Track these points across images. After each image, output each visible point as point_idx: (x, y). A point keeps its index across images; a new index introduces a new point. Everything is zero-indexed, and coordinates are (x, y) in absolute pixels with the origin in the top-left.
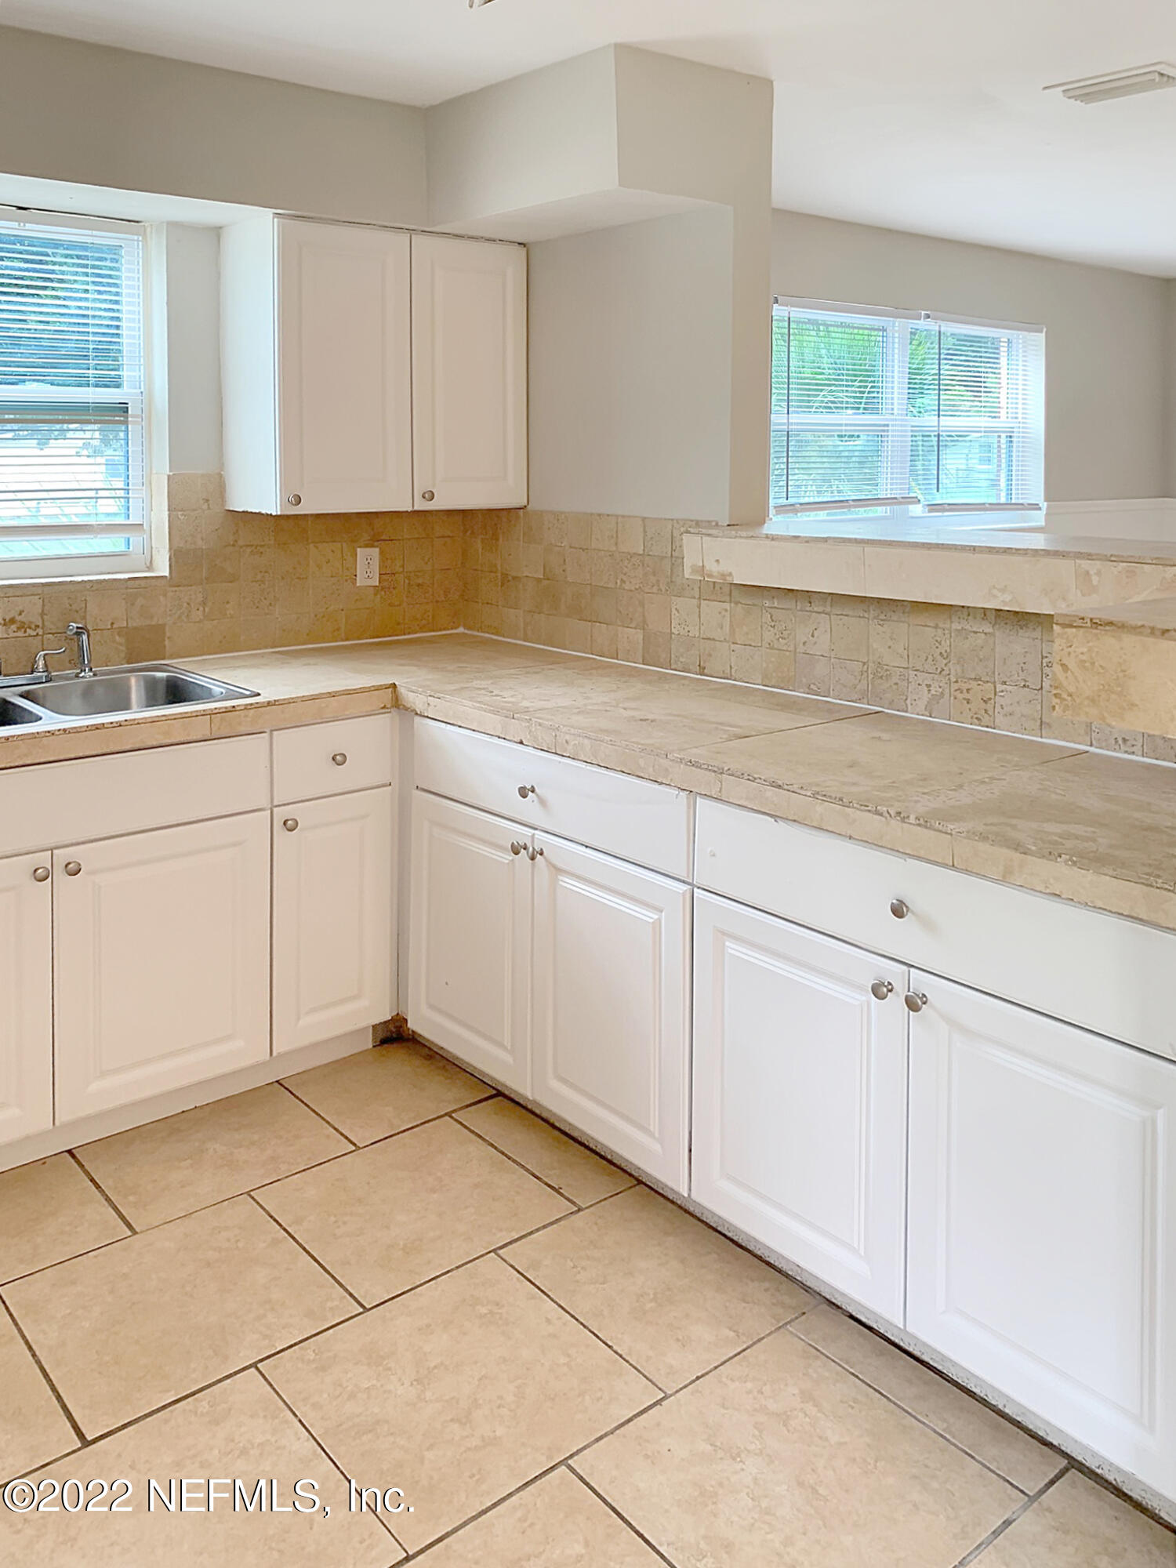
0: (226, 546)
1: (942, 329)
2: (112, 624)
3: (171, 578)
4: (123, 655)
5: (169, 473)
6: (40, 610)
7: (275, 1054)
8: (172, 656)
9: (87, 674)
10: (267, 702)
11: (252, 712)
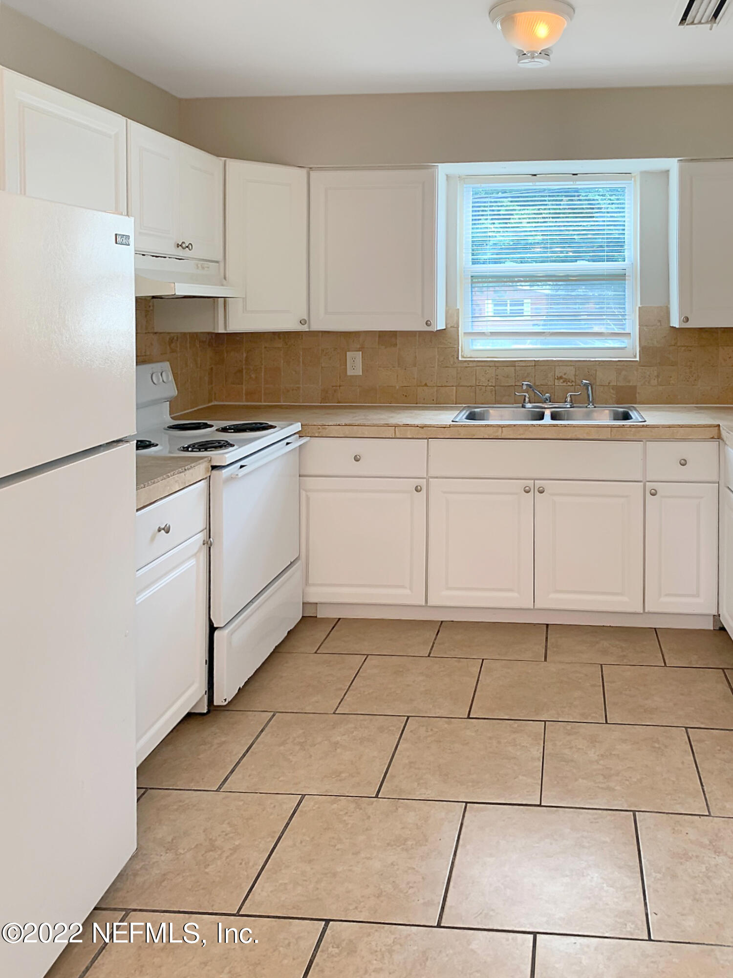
0: (670, 346)
2: (609, 383)
3: (640, 361)
4: (613, 400)
5: (640, 306)
6: (574, 374)
7: (646, 611)
8: (640, 403)
9: (591, 406)
10: (643, 425)
11: (634, 429)
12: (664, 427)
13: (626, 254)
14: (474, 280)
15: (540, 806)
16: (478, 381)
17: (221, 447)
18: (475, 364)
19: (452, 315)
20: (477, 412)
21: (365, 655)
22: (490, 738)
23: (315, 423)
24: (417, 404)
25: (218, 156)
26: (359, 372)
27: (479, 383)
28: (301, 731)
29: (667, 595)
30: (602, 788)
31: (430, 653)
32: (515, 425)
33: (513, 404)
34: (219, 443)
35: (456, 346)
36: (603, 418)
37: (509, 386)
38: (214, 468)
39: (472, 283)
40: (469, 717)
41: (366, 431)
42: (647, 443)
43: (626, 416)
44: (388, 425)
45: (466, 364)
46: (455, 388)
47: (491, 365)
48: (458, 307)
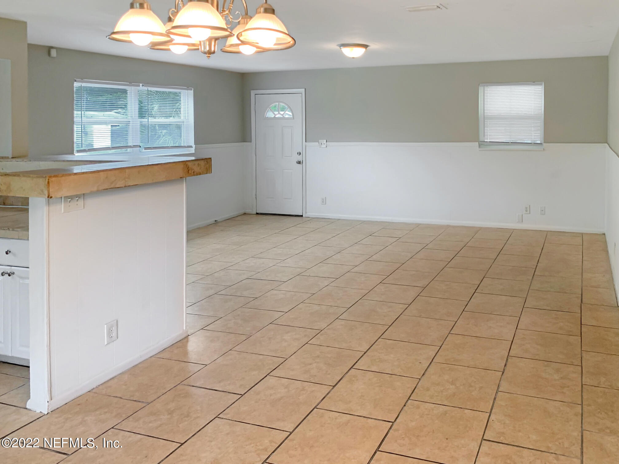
1: (149, 89)
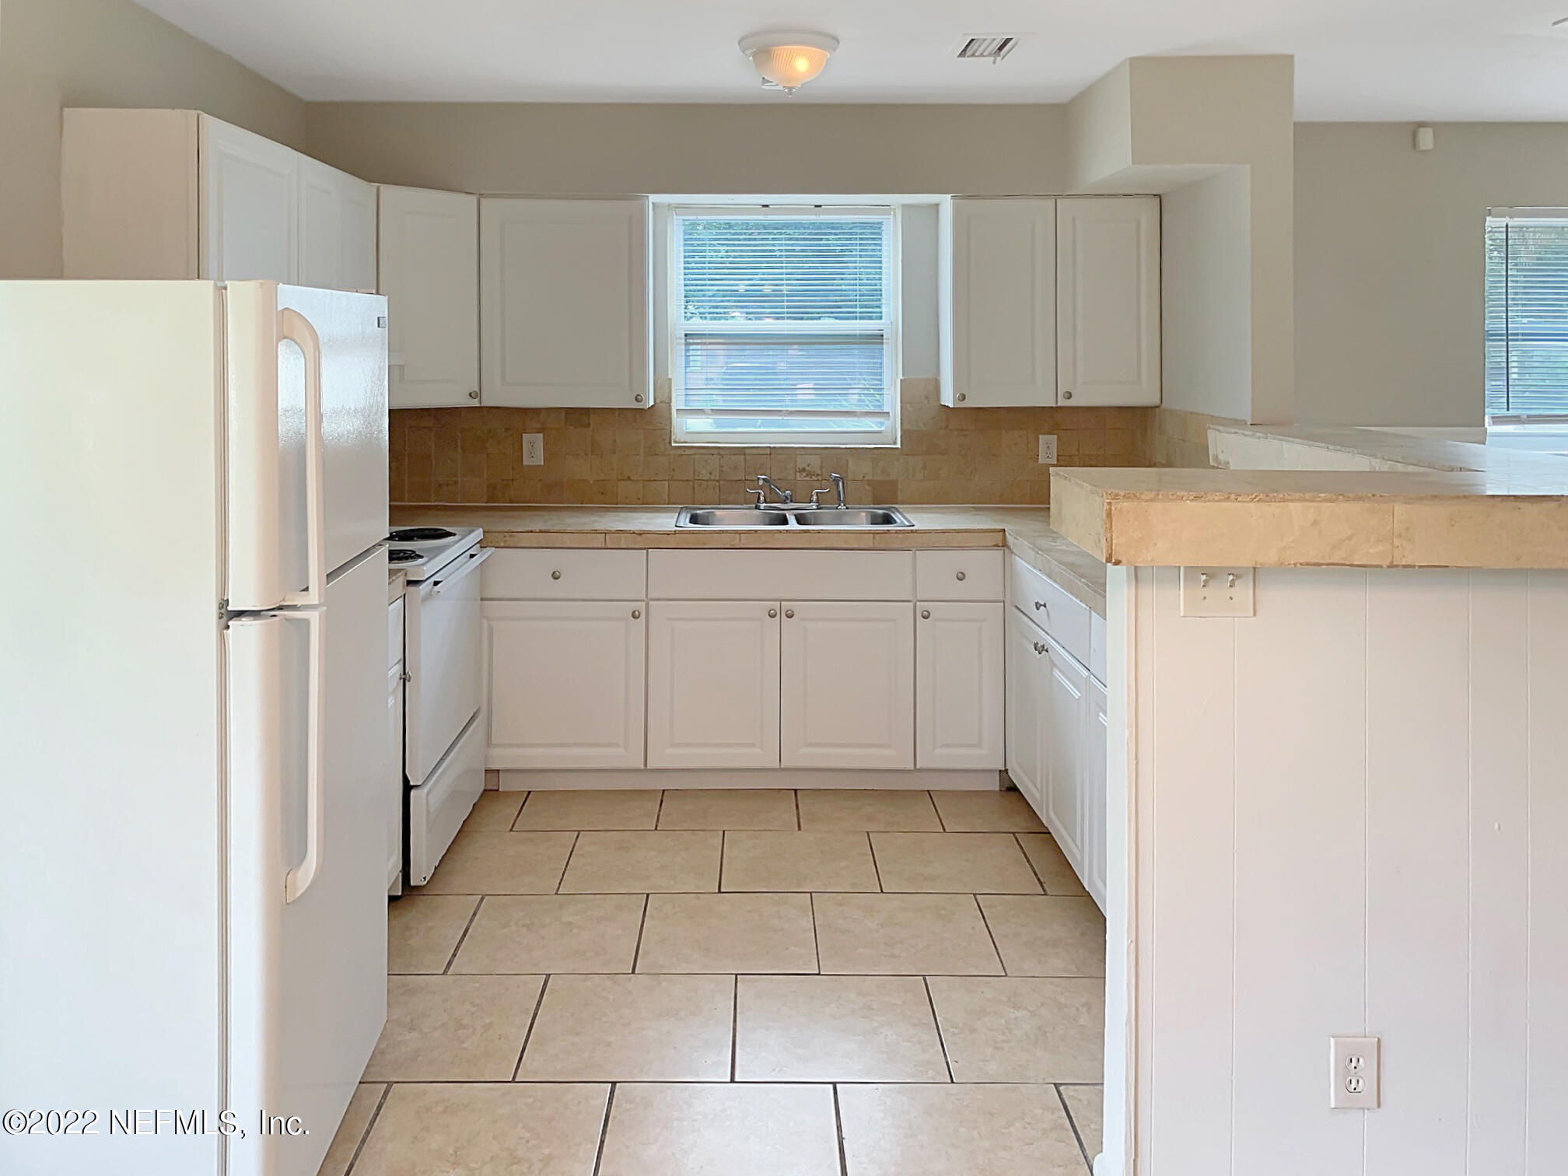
0: (940, 429)
2: (864, 477)
3: (902, 449)
4: (870, 499)
5: (902, 378)
6: (819, 464)
7: (918, 767)
8: (903, 503)
9: (842, 507)
10: (912, 530)
11: (900, 535)
12: (937, 531)
13: (884, 309)
14: (688, 341)
15: (819, 974)
16: (696, 474)
17: (406, 558)
18: (692, 451)
19: (664, 387)
20: (700, 515)
21: (576, 831)
22: (749, 911)
23: (499, 529)
24: (617, 504)
25: (369, 179)
26: (540, 460)
27: (698, 476)
28: (523, 913)
29: (943, 746)
30: (886, 956)
31: (656, 826)
32: (756, 531)
33: (742, 504)
34: (405, 553)
35: (668, 428)
36: (861, 523)
37: (737, 481)
38: (410, 583)
39: (687, 344)
40: (720, 892)
41: (567, 539)
42: (918, 552)
43: (888, 520)
44: (596, 532)
45: (681, 452)
46: (667, 482)
47: (713, 453)
48: (670, 376)
